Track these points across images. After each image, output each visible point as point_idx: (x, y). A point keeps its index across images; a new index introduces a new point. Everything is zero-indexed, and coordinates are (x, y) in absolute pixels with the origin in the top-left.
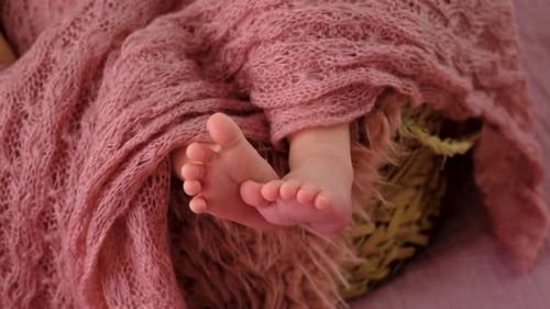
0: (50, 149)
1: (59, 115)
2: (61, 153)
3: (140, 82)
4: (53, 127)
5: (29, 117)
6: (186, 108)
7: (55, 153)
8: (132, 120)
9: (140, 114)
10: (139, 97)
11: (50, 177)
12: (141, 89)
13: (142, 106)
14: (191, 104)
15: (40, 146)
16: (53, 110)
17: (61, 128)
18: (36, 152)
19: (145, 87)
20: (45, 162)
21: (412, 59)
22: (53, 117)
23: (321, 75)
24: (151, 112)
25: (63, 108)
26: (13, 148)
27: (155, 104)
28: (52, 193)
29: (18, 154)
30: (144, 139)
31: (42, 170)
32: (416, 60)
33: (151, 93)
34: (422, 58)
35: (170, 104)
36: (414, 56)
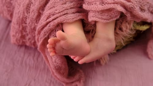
0: (36, 14)
1: (39, 6)
2: (39, 15)
3: (55, 2)
4: (38, 9)
5: (33, 4)
6: (65, 12)
7: (38, 15)
8: (50, 14)
9: (52, 13)
10: (54, 7)
11: (36, 21)
12: (55, 4)
13: (53, 10)
14: (67, 11)
15: (34, 13)
16: (38, 4)
17: (40, 9)
18: (33, 14)
19: (56, 4)
20: (35, 17)
21: (132, 7)
22: (38, 6)
23: (103, 4)
24: (55, 12)
25: (41, 4)
26: (28, 11)
27: (56, 10)
28: (36, 24)
29: (29, 12)
30: (51, 20)
31: (34, 19)
32: (133, 8)
33: (57, 6)
34: (135, 8)
35: (61, 11)
36: (132, 6)
